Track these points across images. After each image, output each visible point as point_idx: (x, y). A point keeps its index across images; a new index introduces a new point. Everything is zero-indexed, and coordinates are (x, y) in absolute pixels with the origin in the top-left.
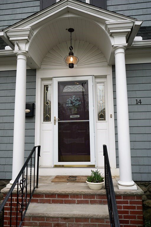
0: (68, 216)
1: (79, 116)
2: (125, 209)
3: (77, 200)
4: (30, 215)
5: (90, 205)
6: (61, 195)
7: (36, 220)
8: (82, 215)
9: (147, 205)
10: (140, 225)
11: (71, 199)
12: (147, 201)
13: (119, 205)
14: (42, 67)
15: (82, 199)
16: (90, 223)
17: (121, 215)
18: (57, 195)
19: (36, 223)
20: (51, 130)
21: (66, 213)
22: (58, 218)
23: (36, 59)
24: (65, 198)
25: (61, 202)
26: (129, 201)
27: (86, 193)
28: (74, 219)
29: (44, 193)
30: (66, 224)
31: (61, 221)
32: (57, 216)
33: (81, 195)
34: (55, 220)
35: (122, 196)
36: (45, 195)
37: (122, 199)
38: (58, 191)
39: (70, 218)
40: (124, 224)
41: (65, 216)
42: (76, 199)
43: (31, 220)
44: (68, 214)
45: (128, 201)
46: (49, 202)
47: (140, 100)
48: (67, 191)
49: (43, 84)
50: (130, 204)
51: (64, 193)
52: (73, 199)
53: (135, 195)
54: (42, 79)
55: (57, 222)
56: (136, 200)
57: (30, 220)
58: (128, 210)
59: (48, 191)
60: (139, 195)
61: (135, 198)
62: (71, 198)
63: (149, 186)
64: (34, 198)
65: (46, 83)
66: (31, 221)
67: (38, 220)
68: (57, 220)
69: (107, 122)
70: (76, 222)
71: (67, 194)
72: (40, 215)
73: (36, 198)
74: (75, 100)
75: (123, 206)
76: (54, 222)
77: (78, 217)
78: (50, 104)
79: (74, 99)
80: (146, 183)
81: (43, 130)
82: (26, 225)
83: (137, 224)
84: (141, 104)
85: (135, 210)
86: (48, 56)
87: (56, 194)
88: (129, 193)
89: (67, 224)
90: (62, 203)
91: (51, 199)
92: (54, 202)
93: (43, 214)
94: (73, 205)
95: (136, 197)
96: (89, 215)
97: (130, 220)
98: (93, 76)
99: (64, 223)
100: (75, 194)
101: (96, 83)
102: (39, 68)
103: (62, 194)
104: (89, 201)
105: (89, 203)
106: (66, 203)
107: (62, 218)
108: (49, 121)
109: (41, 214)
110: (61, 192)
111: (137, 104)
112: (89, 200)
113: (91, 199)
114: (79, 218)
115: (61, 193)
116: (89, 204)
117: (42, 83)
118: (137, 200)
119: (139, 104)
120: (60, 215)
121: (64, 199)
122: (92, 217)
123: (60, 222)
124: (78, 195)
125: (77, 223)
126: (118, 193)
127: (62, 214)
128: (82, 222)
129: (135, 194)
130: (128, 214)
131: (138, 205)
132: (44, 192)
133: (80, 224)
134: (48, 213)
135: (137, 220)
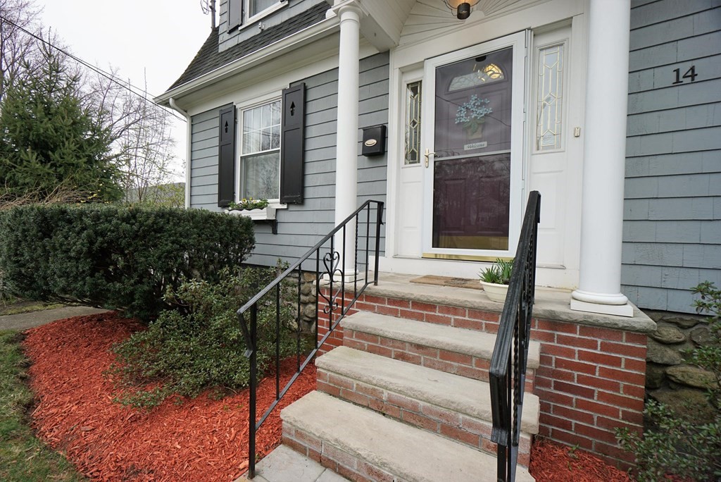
0: (423, 343)
1: (485, 144)
2: (583, 360)
3: (455, 319)
4: (351, 327)
5: (485, 333)
6: (418, 304)
7: (362, 339)
8: (456, 347)
9: (680, 378)
10: (631, 410)
11: (440, 315)
12: (683, 368)
13: (565, 346)
14: (402, 41)
15: (467, 318)
16: (474, 368)
17: (570, 371)
18: (410, 302)
19: (363, 345)
20: (419, 182)
21: (421, 336)
22: (403, 342)
23: (385, 23)
24: (427, 311)
25: (420, 318)
26: (599, 341)
27: (475, 304)
28: (438, 352)
29: (385, 295)
30: (420, 357)
31: (410, 351)
32: (400, 337)
33: (464, 308)
34: (397, 344)
35: (578, 327)
36: (388, 299)
37: (576, 333)
38: (412, 294)
39: (428, 347)
40: (579, 397)
41: (417, 341)
42: (453, 317)
43: (354, 337)
44: (423, 339)
45: (597, 341)
46: (394, 313)
47: (693, 69)
48: (432, 297)
49: (406, 81)
50: (601, 350)
51: (425, 299)
52: (446, 315)
53: (623, 329)
54: (404, 71)
55: (401, 351)
56: (626, 344)
57: (352, 336)
58: (595, 364)
59: (392, 291)
60: (637, 331)
61: (622, 337)
62: (442, 313)
63: (694, 329)
64: (368, 303)
65: (413, 77)
66: (354, 339)
67: (366, 340)
68: (401, 346)
69: (564, 152)
70: (441, 358)
71: (431, 302)
72: (368, 330)
73: (372, 304)
74: (478, 106)
75: (579, 351)
76: (396, 350)
77: (446, 348)
78: (420, 124)
79: (474, 104)
80: (682, 320)
81: (404, 183)
82: (345, 345)
83: (622, 406)
84: (693, 80)
85: (619, 369)
86: (416, 13)
87: (409, 300)
88: (602, 322)
89: (422, 358)
90: (422, 320)
91: (399, 308)
92: (405, 315)
93: (375, 329)
94: (445, 327)
95: (624, 334)
96: (472, 348)
97: (599, 392)
98: (529, 29)
99: (417, 355)
100: (449, 304)
101: (538, 50)
102: (396, 46)
103: (422, 301)
104: (484, 326)
105: (484, 330)
106: (429, 322)
107: (411, 344)
108: (416, 162)
109: (371, 328)
110: (418, 297)
111: (678, 81)
112: (484, 322)
113: (488, 322)
114: (449, 351)
115: (418, 299)
116: (482, 331)
117: (403, 80)
118: (629, 344)
119: (689, 80)
120: (407, 336)
121: (425, 312)
122: (479, 354)
123: (406, 352)
124: (456, 309)
125: (444, 361)
126: (564, 317)
127: (411, 336)
128: (455, 361)
129: (620, 326)
130: (594, 374)
131: (630, 356)
132: (385, 292)
133: (451, 365)
134: (384, 329)
135: (621, 394)
